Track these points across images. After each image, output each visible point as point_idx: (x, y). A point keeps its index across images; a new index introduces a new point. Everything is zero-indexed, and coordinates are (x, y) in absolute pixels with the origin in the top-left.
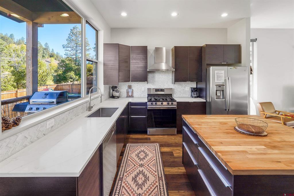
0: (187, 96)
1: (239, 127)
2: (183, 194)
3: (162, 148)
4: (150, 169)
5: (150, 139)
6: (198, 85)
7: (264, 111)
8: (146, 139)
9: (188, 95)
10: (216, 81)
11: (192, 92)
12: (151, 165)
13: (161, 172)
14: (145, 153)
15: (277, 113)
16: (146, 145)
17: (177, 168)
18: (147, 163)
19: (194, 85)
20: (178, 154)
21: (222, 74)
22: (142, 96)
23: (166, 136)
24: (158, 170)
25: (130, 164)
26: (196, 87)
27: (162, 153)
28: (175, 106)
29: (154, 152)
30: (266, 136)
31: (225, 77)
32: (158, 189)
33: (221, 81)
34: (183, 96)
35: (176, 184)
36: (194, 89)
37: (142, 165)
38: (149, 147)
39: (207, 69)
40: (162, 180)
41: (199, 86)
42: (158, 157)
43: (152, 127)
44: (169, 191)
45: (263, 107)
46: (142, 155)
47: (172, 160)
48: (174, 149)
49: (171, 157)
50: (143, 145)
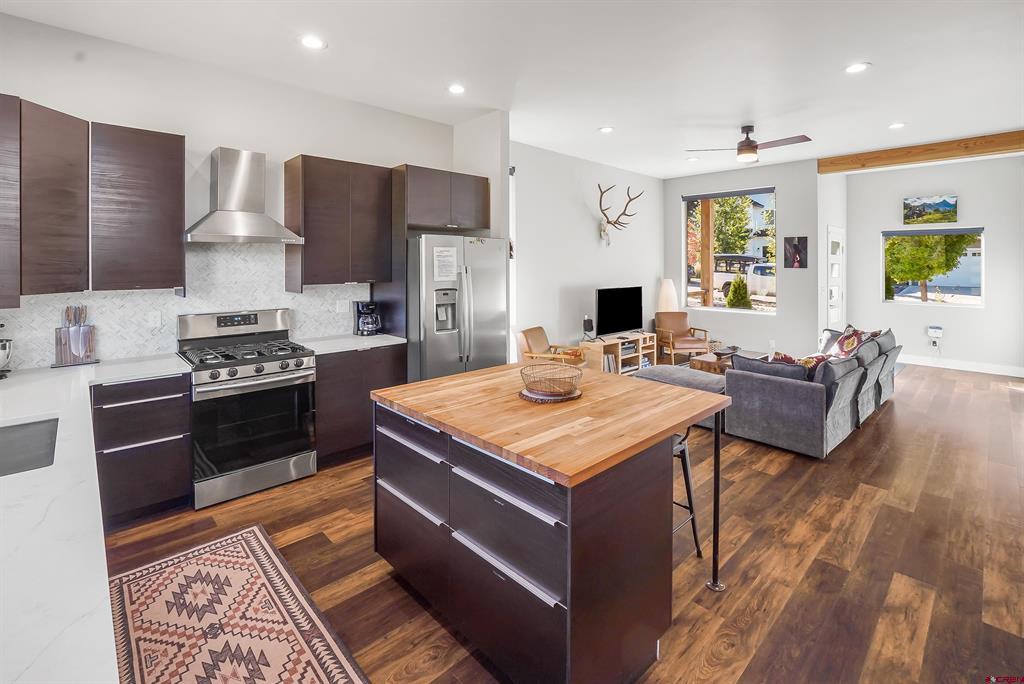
0: (341, 331)
1: (530, 390)
2: (400, 636)
3: (279, 534)
4: (259, 625)
5: (214, 522)
6: (375, 294)
7: (531, 352)
8: (192, 528)
9: (343, 329)
10: (436, 278)
11: (359, 317)
12: (256, 611)
13: (307, 614)
14: (212, 582)
15: (553, 350)
16: (202, 551)
17: (354, 574)
18: (237, 610)
19: (363, 294)
20: (344, 533)
21: (451, 256)
22: (151, 349)
23: (276, 489)
24: (290, 614)
25: (154, 652)
26: (368, 299)
27: (285, 553)
28: (308, 370)
29: (252, 559)
30: (579, 397)
31: (459, 266)
32: (315, 671)
33: (447, 279)
34: (326, 335)
35: (371, 621)
36: (366, 305)
37: (214, 631)
38: (222, 552)
39: (411, 241)
40: (321, 636)
41: (380, 296)
42: (273, 574)
43: (206, 474)
44: (354, 655)
45: (530, 341)
46: (199, 595)
47: (328, 559)
48: (323, 524)
49: (322, 550)
50: (190, 555)
